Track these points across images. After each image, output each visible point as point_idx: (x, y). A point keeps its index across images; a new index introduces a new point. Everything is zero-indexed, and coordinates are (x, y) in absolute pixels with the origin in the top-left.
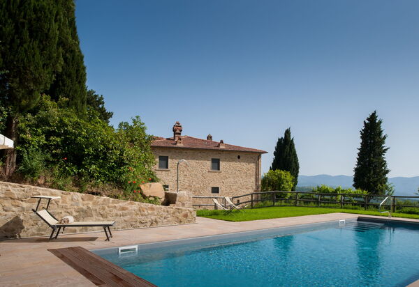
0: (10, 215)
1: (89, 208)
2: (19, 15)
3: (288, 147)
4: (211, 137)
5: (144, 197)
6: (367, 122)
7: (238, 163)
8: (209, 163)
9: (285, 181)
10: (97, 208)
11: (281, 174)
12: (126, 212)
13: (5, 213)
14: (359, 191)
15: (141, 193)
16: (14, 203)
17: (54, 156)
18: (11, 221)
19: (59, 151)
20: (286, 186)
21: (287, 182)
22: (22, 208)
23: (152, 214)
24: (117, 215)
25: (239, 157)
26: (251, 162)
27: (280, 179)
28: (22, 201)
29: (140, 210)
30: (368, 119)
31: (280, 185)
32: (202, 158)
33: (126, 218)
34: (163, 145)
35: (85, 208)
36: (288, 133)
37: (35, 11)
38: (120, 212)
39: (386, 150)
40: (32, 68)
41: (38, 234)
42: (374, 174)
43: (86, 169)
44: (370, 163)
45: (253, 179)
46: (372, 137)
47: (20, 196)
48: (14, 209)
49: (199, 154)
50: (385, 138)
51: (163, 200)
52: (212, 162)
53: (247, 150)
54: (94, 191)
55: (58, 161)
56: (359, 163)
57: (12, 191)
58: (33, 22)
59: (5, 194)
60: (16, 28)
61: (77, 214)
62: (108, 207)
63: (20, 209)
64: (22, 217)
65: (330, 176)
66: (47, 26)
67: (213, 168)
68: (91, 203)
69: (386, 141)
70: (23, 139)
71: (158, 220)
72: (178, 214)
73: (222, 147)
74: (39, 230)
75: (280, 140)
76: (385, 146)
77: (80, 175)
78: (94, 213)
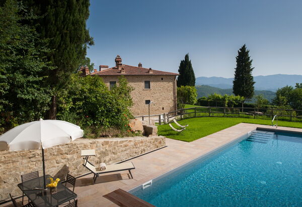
0: (61, 165)
1: (106, 150)
2: (64, 28)
3: (188, 67)
4: (141, 65)
5: (133, 132)
6: (240, 51)
7: (162, 83)
8: (143, 84)
9: (192, 94)
10: (111, 149)
11: (189, 89)
12: (128, 147)
13: (58, 165)
14: (238, 97)
15: (130, 130)
16: (63, 157)
17: (78, 114)
18: (61, 170)
19: (81, 111)
20: (193, 97)
21: (194, 93)
22: (68, 159)
23: (142, 146)
24: (122, 151)
25: (162, 79)
26: (169, 82)
27: (189, 92)
28: (67, 154)
29: (135, 145)
30: (241, 50)
31: (189, 96)
32: (138, 81)
33: (127, 152)
34: (112, 74)
35: (104, 150)
36: (187, 57)
37: (73, 24)
38: (124, 149)
39: (252, 69)
40: (71, 63)
41: (77, 175)
42: (246, 85)
43: (98, 120)
44: (243, 77)
45: (172, 93)
46: (243, 61)
47: (66, 152)
48: (63, 161)
49: (137, 79)
50: (251, 61)
51: (143, 132)
52: (145, 83)
53: (167, 74)
54: (104, 134)
55: (81, 118)
56: (236, 78)
57: (62, 149)
58: (72, 31)
59: (58, 152)
60: (62, 37)
61: (100, 155)
62: (117, 147)
63: (66, 160)
64: (67, 166)
65: (207, 78)
66: (80, 32)
67: (146, 87)
68: (107, 146)
69: (252, 63)
70: (61, 108)
71: (146, 149)
72: (156, 142)
73: (151, 73)
74: (78, 172)
75: (182, 62)
76: (252, 67)
77: (95, 125)
78: (109, 153)
